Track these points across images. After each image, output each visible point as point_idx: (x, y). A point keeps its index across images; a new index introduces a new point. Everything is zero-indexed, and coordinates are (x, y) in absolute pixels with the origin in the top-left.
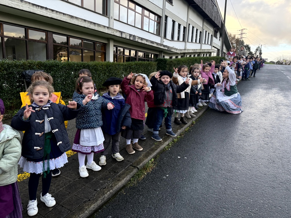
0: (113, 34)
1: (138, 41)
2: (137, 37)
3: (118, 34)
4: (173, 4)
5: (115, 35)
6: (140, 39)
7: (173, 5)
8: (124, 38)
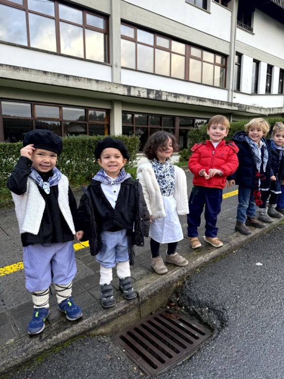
1: (167, 99)
2: (166, 92)
4: (254, 32)
8: (136, 97)
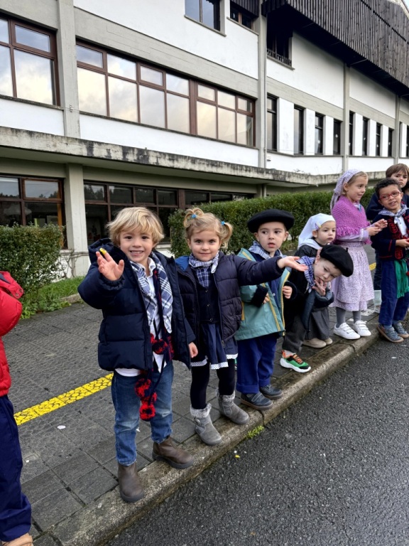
0: (53, 150)
1: (157, 162)
2: (155, 152)
3: (77, 150)
4: (293, 66)
5: (64, 152)
6: (167, 157)
7: (292, 69)
8: (102, 159)
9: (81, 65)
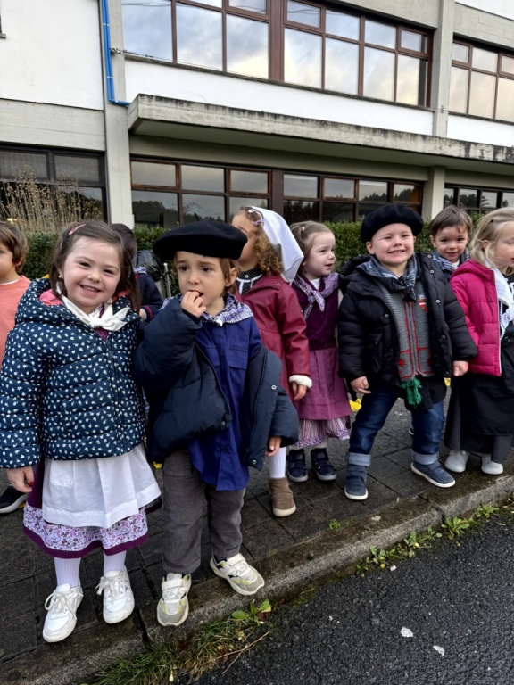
0: (438, 152)
8: (476, 160)
9: (455, 64)
